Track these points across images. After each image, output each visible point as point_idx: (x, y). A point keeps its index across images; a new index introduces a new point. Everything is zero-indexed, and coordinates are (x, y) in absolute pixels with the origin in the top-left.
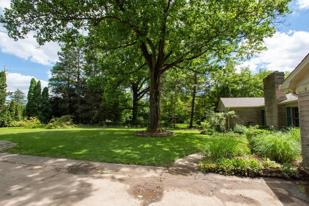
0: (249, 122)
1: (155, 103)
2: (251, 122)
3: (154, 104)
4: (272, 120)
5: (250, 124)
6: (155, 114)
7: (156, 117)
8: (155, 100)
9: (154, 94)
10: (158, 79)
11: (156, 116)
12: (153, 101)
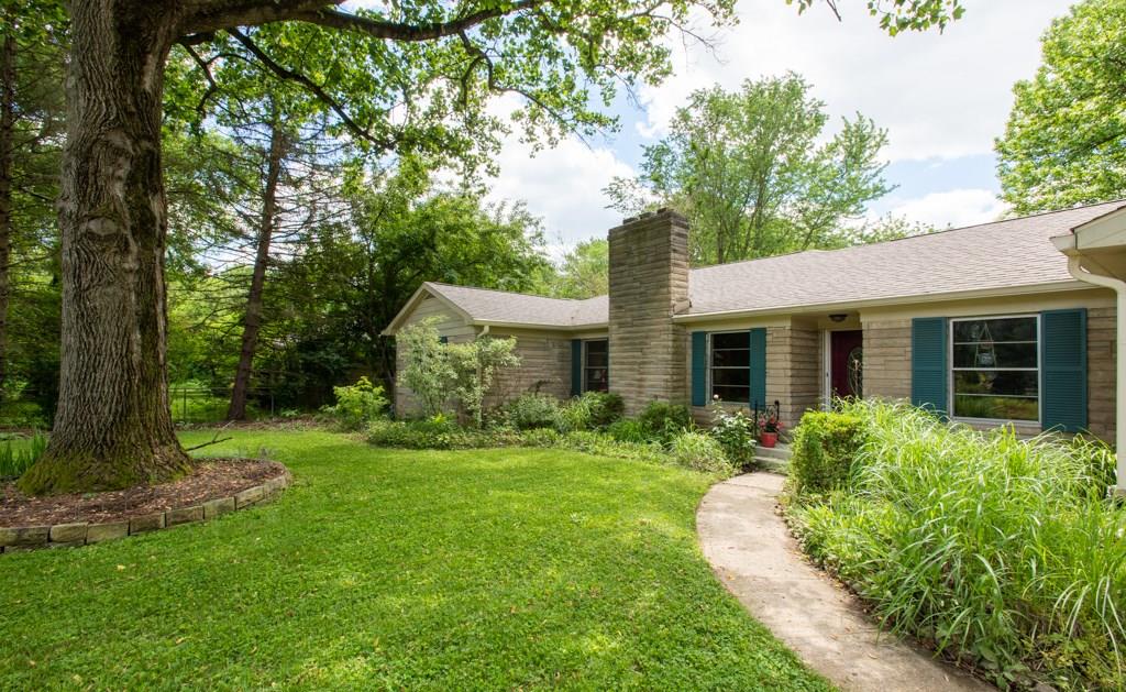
0: (538, 380)
1: (134, 248)
2: (545, 382)
3: (125, 250)
4: (641, 374)
5: (541, 388)
6: (127, 333)
7: (136, 358)
8: (129, 223)
9: (121, 173)
10: (151, 60)
11: (136, 348)
12: (111, 226)
